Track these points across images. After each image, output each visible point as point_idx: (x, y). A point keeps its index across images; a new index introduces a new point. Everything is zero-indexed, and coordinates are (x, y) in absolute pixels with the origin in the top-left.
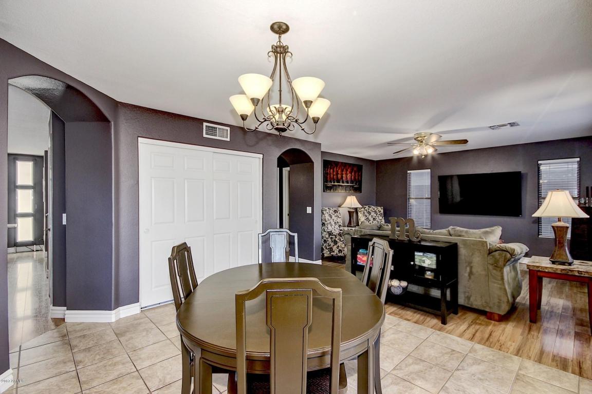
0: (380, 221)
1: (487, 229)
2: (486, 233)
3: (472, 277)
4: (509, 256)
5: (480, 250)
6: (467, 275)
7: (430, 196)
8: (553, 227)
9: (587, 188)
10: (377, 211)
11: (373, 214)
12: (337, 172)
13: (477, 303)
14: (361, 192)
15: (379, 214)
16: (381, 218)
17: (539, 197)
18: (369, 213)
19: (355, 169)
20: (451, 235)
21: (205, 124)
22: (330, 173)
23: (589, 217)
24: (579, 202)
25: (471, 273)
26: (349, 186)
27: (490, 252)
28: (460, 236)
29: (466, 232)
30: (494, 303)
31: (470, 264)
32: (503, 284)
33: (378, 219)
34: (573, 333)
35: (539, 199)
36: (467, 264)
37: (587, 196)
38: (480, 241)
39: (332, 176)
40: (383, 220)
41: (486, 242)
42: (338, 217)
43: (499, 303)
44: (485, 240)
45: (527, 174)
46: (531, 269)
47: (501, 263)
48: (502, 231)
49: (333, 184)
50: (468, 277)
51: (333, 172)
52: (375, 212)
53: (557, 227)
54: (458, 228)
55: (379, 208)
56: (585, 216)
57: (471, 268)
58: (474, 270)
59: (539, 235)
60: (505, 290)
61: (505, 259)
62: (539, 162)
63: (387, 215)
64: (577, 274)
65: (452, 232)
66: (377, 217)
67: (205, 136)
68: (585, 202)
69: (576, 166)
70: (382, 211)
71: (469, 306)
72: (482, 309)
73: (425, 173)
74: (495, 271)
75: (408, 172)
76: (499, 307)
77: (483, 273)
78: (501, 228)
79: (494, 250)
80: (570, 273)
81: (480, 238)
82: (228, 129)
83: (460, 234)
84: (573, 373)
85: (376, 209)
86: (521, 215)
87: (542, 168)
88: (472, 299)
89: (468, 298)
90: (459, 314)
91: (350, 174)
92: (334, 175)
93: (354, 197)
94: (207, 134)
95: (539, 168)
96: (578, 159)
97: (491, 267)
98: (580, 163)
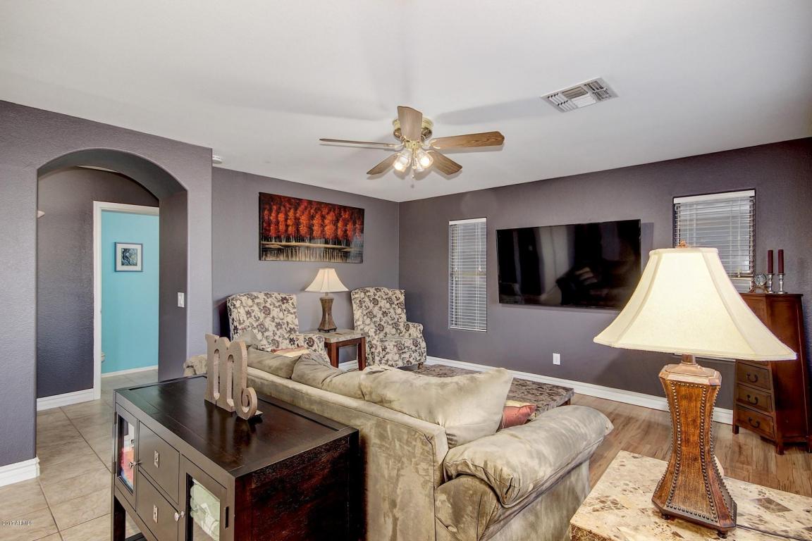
0: (396, 317)
9: (771, 253)
10: (394, 297)
11: (383, 303)
12: (297, 220)
15: (396, 303)
16: (399, 311)
18: (375, 302)
19: (346, 216)
22: (277, 223)
24: (753, 282)
26: (329, 248)
33: (392, 314)
37: (770, 271)
39: (282, 227)
40: (404, 316)
45: (652, 225)
49: (284, 243)
51: (286, 220)
52: (390, 300)
55: (397, 292)
62: (676, 201)
63: (411, 305)
66: (392, 310)
68: (765, 284)
69: (747, 207)
70: (402, 298)
73: (478, 224)
75: (451, 223)
85: (390, 293)
87: (683, 214)
91: (332, 226)
92: (287, 226)
95: (675, 213)
96: (752, 193)
98: (755, 202)
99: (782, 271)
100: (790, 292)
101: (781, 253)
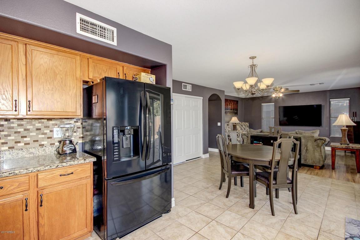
0: (247, 130)
1: (313, 131)
2: (313, 133)
3: (307, 151)
4: (324, 141)
5: (311, 140)
6: (305, 150)
7: (274, 117)
8: (341, 129)
9: (354, 112)
11: (244, 126)
13: (310, 162)
14: (237, 115)
16: (248, 128)
17: (330, 117)
18: (242, 126)
20: (297, 134)
21: (183, 84)
23: (356, 125)
25: (307, 150)
26: (232, 112)
27: (316, 140)
28: (301, 134)
29: (304, 132)
30: (317, 162)
31: (306, 146)
32: (321, 153)
33: (246, 129)
34: (350, 172)
35: (330, 118)
36: (305, 146)
37: (354, 116)
38: (311, 136)
41: (314, 136)
42: (229, 128)
43: (319, 161)
44: (313, 135)
45: (324, 105)
46: (332, 147)
47: (320, 145)
48: (320, 131)
50: (305, 152)
52: (245, 125)
53: (343, 129)
54: (300, 131)
55: (247, 123)
56: (355, 125)
57: (307, 147)
58: (308, 148)
59: (330, 135)
60: (322, 156)
61: (322, 143)
62: (330, 100)
63: (251, 127)
64: (351, 148)
65: (298, 133)
67: (183, 89)
68: (355, 119)
69: (348, 102)
70: (248, 125)
71: (306, 164)
72: (312, 164)
73: (271, 105)
74: (317, 148)
75: (262, 104)
76: (319, 163)
77: (313, 149)
78: (319, 131)
79: (317, 139)
80: (349, 148)
81: (311, 134)
82: (191, 85)
83: (301, 133)
84: (352, 182)
86: (321, 125)
87: (332, 103)
88: (307, 161)
89: (306, 160)
90: (302, 167)
91: (233, 106)
93: (236, 117)
94: (184, 88)
95: (330, 103)
96: (349, 99)
97: (316, 147)
98: (350, 101)
99: (356, 116)
100: (358, 121)
101: (356, 112)
